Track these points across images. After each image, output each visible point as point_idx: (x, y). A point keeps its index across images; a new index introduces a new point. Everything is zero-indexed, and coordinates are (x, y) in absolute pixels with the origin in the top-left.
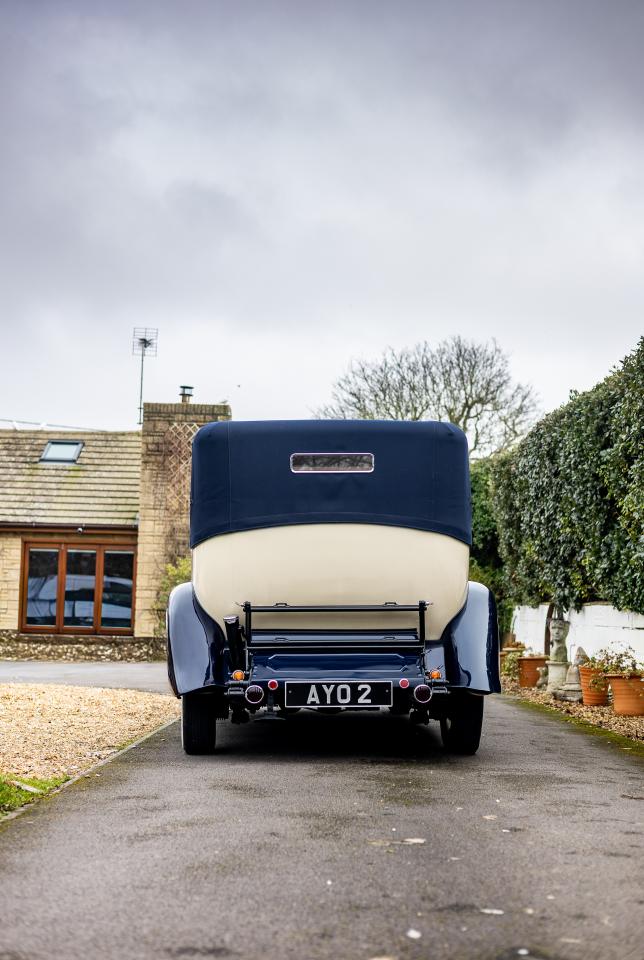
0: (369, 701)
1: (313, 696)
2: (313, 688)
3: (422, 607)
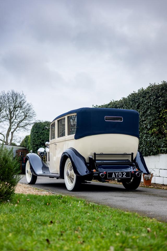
0: (125, 176)
2: (113, 173)
3: (132, 154)
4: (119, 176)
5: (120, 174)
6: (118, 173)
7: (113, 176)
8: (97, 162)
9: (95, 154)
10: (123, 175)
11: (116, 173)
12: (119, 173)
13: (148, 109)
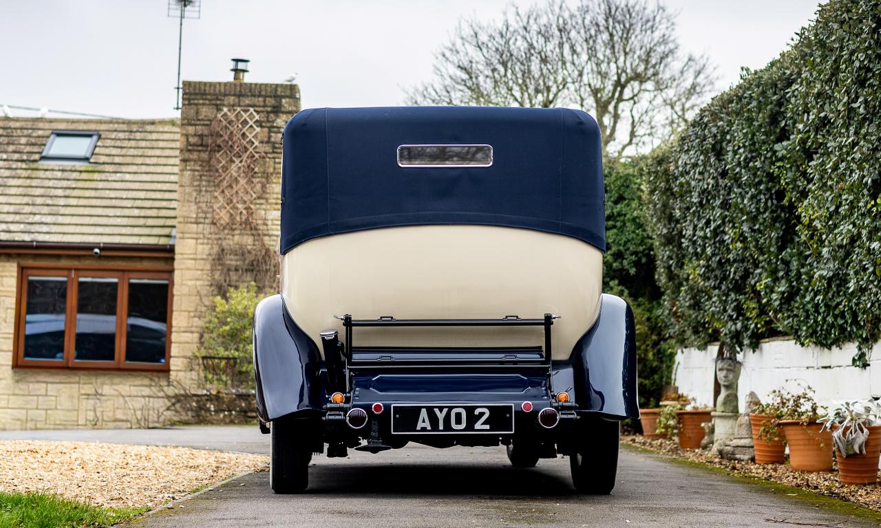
0: (487, 427)
1: (423, 421)
3: (548, 321)
4: (454, 426)
5: (458, 416)
6: (445, 410)
7: (424, 425)
8: (357, 357)
9: (348, 322)
10: (472, 418)
11: (436, 410)
12: (451, 408)
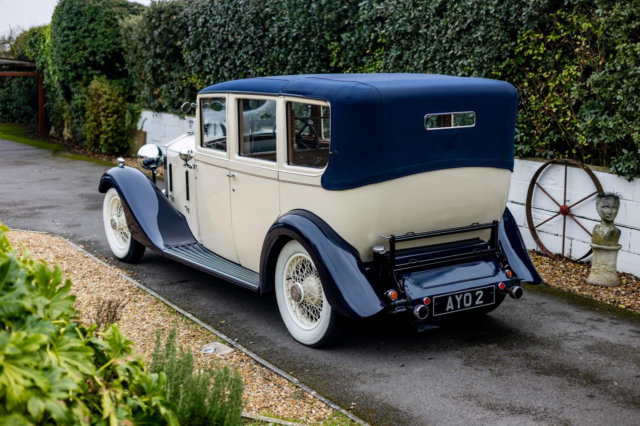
0: (482, 302)
1: (450, 306)
2: (450, 298)
3: (496, 224)
4: (466, 305)
5: (468, 297)
6: (461, 295)
9: (392, 240)
10: (475, 298)
11: (457, 297)
12: (464, 294)
13: (476, 23)
